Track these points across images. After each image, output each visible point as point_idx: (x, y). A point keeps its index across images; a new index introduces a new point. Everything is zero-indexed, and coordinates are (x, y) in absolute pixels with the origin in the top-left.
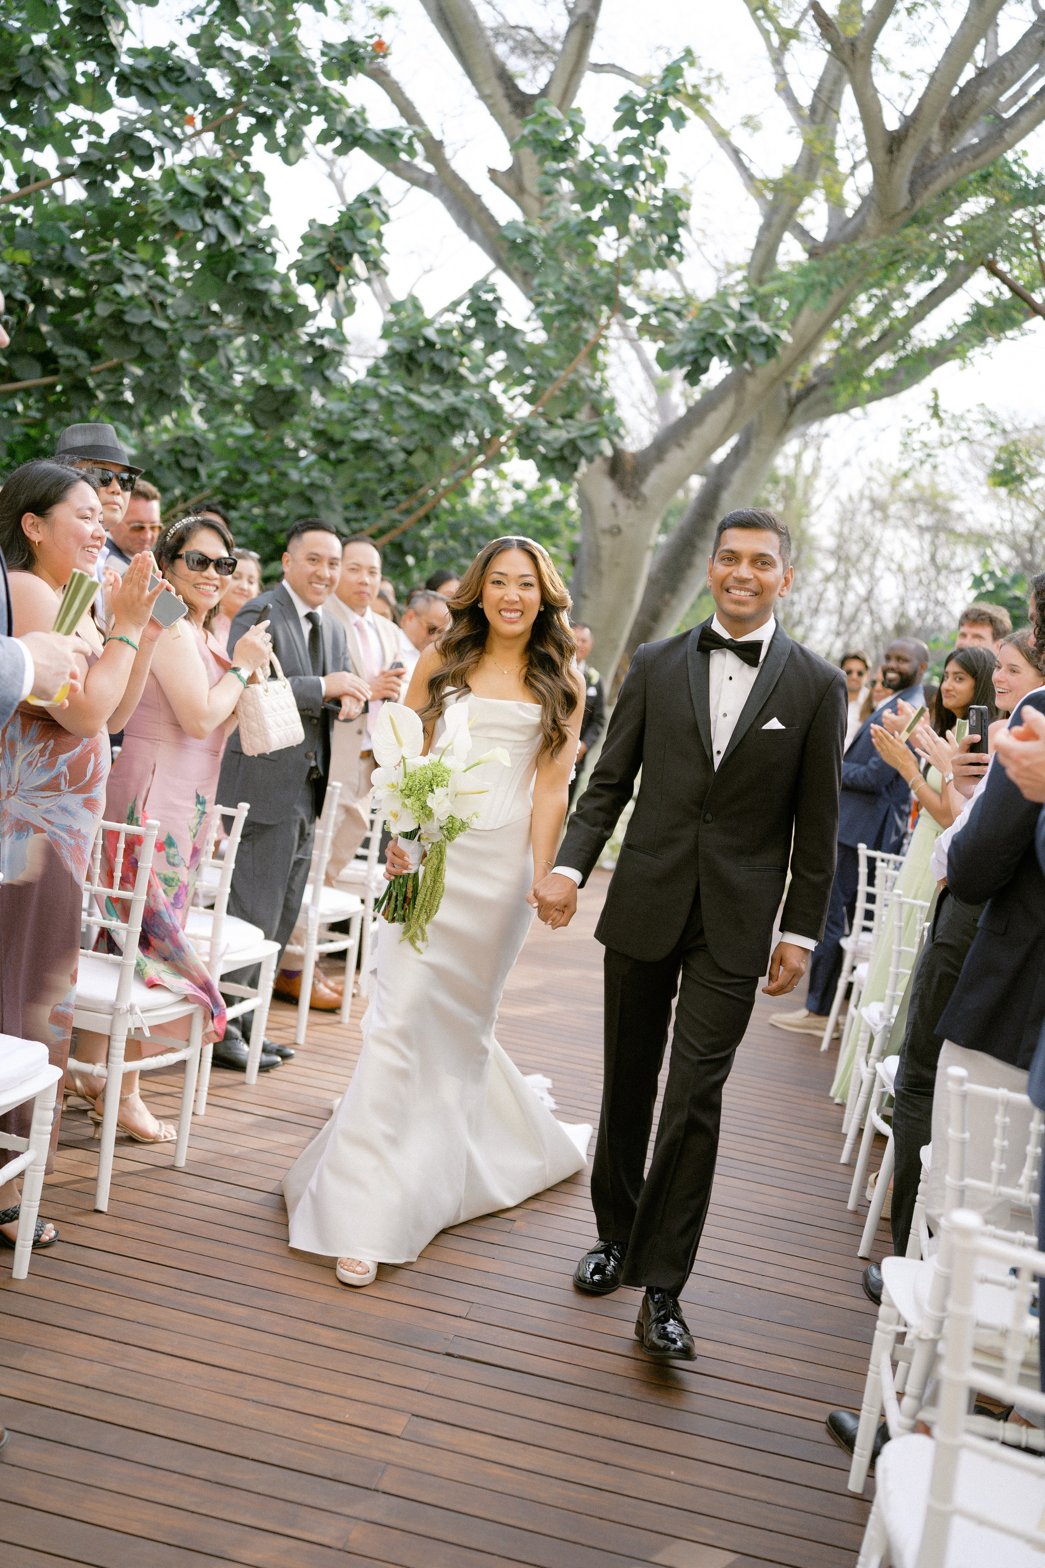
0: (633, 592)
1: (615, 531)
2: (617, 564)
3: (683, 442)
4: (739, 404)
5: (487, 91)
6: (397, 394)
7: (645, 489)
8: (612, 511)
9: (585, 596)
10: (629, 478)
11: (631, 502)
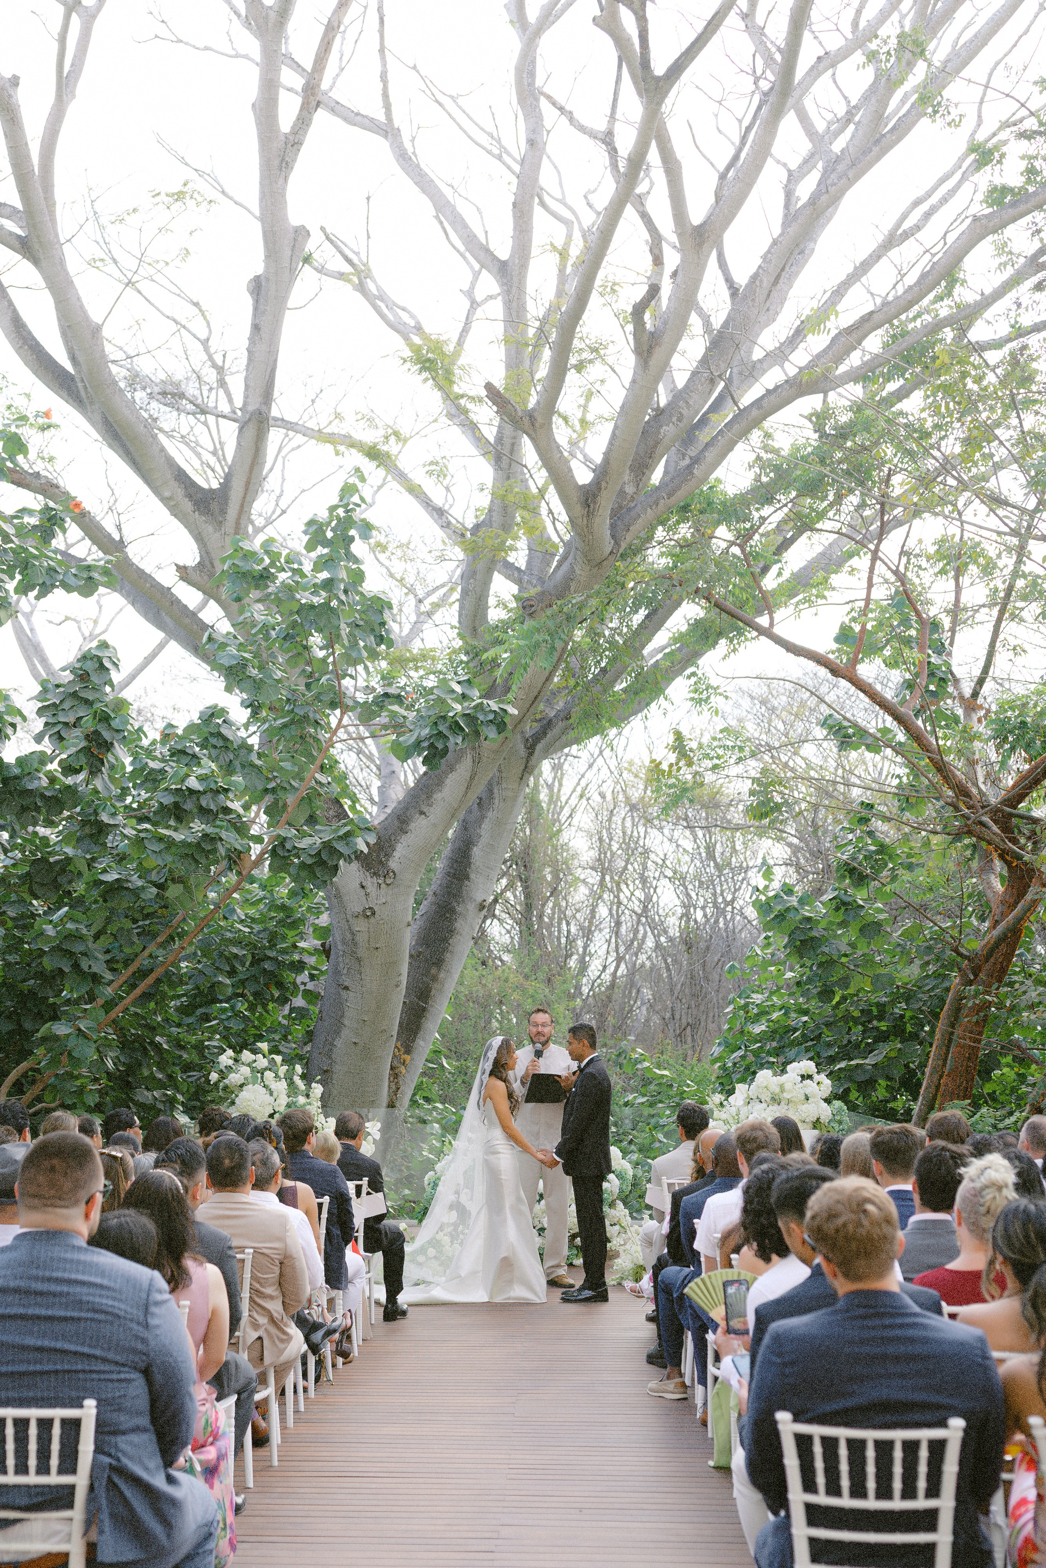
1: (369, 913)
2: (376, 949)
3: (425, 808)
4: (476, 761)
5: (167, 494)
6: (146, 830)
7: (393, 864)
8: (362, 891)
9: (346, 988)
10: (374, 855)
11: (381, 880)
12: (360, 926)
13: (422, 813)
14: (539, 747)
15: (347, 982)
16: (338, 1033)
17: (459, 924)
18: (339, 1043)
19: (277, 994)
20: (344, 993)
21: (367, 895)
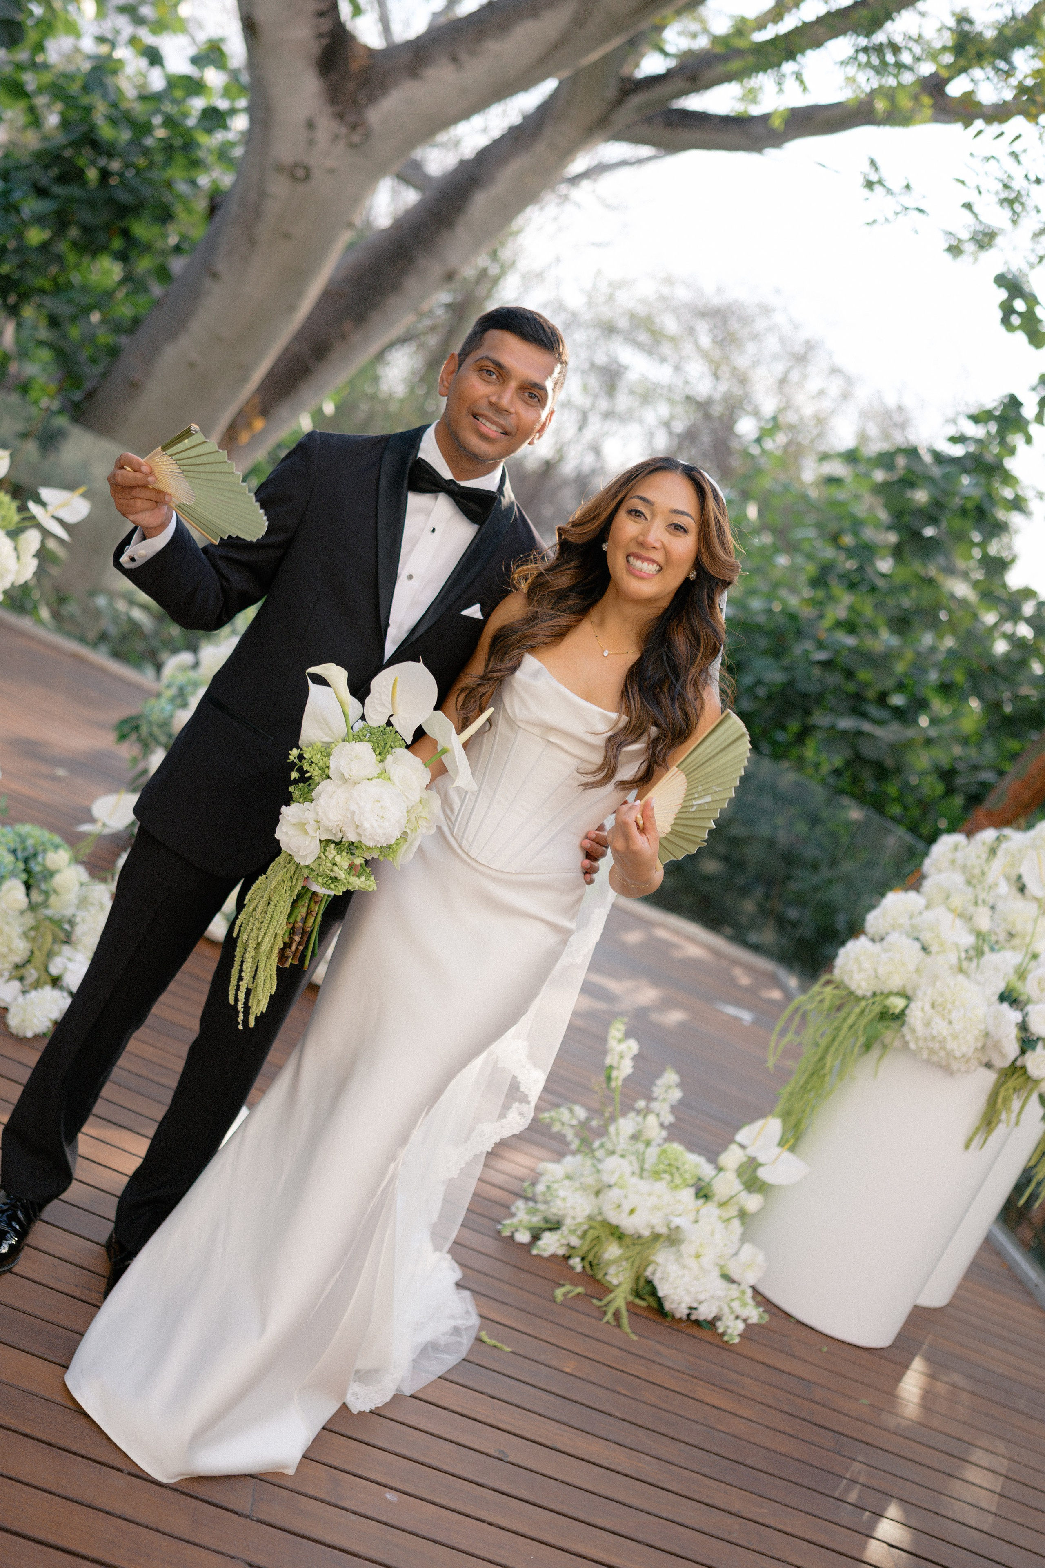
0: (299, 294)
1: (299, 174)
2: (287, 236)
3: (463, 56)
4: (579, 21)
8: (304, 134)
9: (215, 276)
10: (351, 86)
11: (343, 130)
12: (279, 187)
13: (455, 59)
14: (636, 100)
15: (221, 266)
16: (172, 335)
17: (411, 283)
18: (170, 353)
19: (117, 244)
20: (206, 280)
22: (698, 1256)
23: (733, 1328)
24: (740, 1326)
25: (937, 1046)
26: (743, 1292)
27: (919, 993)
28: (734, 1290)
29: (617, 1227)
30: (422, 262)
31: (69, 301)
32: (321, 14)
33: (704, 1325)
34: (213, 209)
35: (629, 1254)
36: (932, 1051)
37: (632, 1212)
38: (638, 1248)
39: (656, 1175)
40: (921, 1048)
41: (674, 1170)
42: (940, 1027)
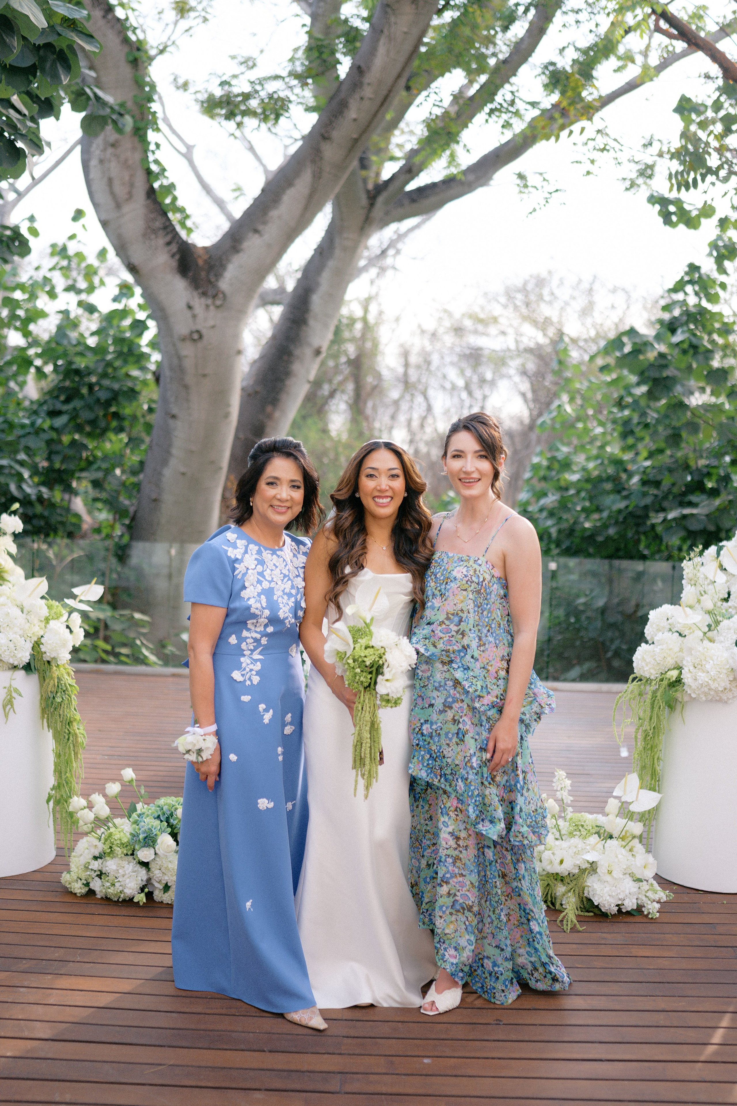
1: (196, 337)
2: (204, 376)
3: (260, 227)
4: (317, 176)
7: (224, 284)
8: (188, 314)
9: (174, 417)
10: (203, 274)
11: (209, 301)
12: (187, 350)
13: (256, 231)
15: (175, 411)
16: (165, 462)
17: (296, 367)
18: (168, 473)
19: (114, 424)
20: (171, 422)
21: (194, 316)
22: (610, 872)
23: (653, 908)
24: (657, 906)
25: (706, 690)
26: (652, 885)
27: (684, 662)
28: (645, 886)
29: (557, 874)
30: (297, 352)
31: (99, 469)
32: (169, 244)
33: (633, 912)
34: (157, 379)
35: (570, 887)
36: (706, 694)
37: (561, 862)
38: (574, 882)
39: (571, 834)
40: (699, 695)
41: (580, 828)
42: (702, 677)
